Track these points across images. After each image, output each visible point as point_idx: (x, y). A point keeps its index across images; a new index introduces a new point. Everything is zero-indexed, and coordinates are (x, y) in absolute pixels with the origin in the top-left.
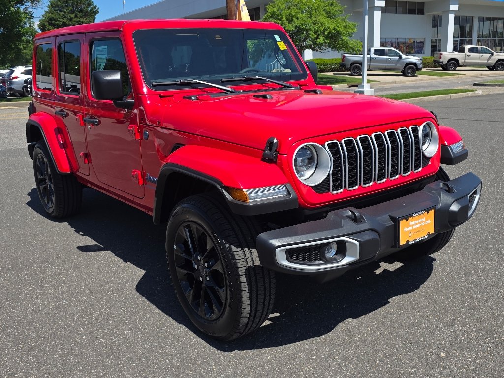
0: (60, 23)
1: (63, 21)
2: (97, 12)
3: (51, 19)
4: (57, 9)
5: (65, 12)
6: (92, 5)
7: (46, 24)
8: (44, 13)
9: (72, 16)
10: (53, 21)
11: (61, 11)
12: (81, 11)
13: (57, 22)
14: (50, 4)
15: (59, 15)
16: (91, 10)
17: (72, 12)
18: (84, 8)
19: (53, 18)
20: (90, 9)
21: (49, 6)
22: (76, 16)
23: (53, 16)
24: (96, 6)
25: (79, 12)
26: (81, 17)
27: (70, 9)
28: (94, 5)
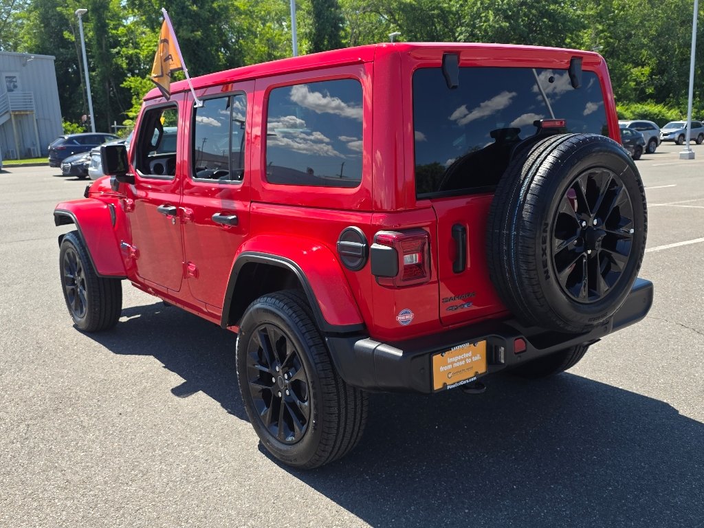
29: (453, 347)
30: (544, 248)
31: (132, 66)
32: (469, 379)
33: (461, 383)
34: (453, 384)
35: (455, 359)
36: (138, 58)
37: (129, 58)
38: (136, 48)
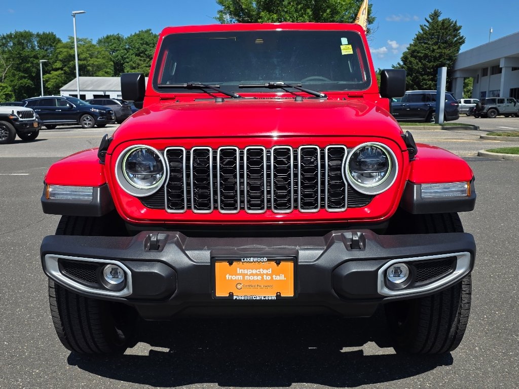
0: (422, 55)
1: (425, 53)
2: (463, 42)
3: (414, 51)
4: (422, 41)
5: (429, 44)
6: (459, 36)
7: (409, 56)
8: (409, 46)
9: (435, 47)
10: (415, 54)
11: (425, 43)
12: (446, 42)
13: (420, 54)
14: (416, 37)
15: (423, 47)
16: (456, 41)
17: (436, 44)
18: (449, 39)
19: (416, 50)
20: (456, 39)
21: (415, 38)
22: (439, 48)
23: (416, 48)
24: (463, 37)
25: (443, 43)
26: (444, 48)
27: (435, 40)
28: (461, 36)
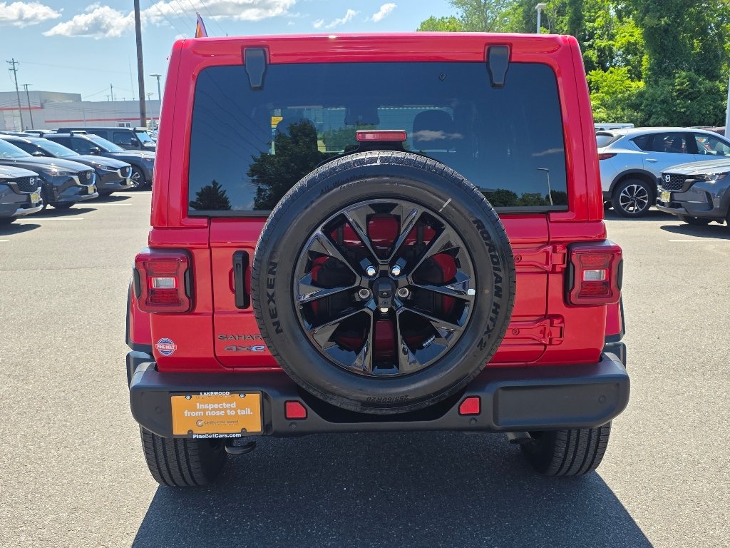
29: (203, 392)
30: (271, 294)
31: (603, 59)
32: (228, 434)
33: (215, 436)
34: (202, 435)
35: (211, 406)
36: (611, 50)
37: (601, 50)
38: (610, 39)
